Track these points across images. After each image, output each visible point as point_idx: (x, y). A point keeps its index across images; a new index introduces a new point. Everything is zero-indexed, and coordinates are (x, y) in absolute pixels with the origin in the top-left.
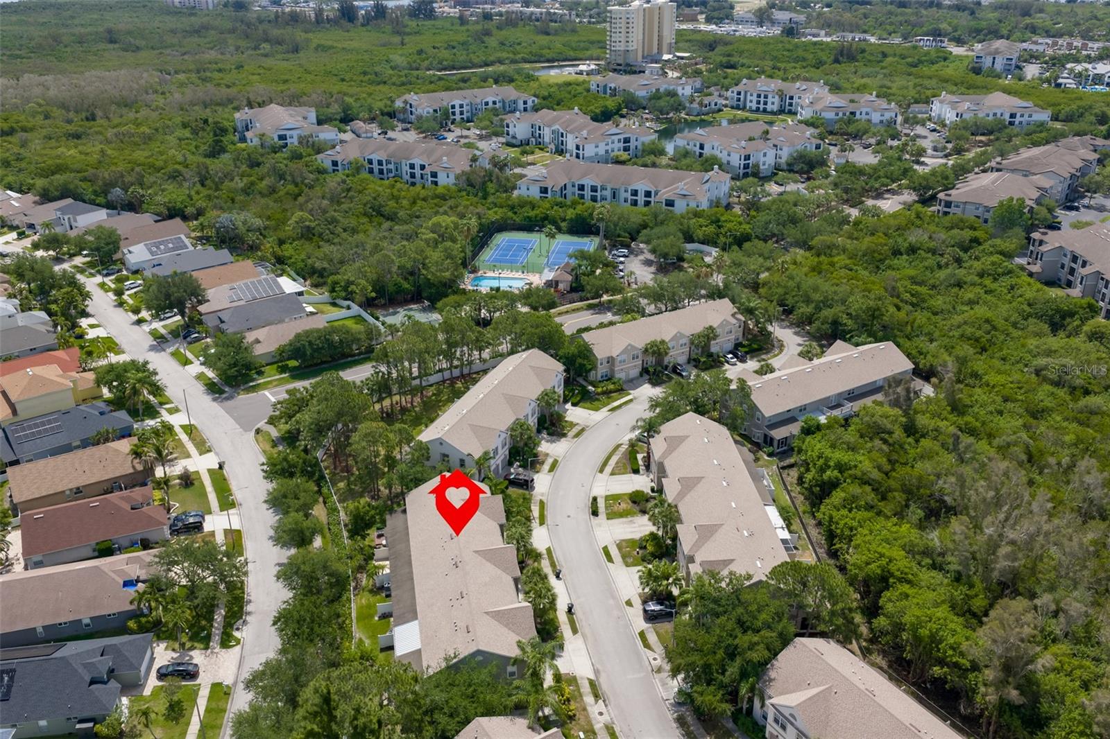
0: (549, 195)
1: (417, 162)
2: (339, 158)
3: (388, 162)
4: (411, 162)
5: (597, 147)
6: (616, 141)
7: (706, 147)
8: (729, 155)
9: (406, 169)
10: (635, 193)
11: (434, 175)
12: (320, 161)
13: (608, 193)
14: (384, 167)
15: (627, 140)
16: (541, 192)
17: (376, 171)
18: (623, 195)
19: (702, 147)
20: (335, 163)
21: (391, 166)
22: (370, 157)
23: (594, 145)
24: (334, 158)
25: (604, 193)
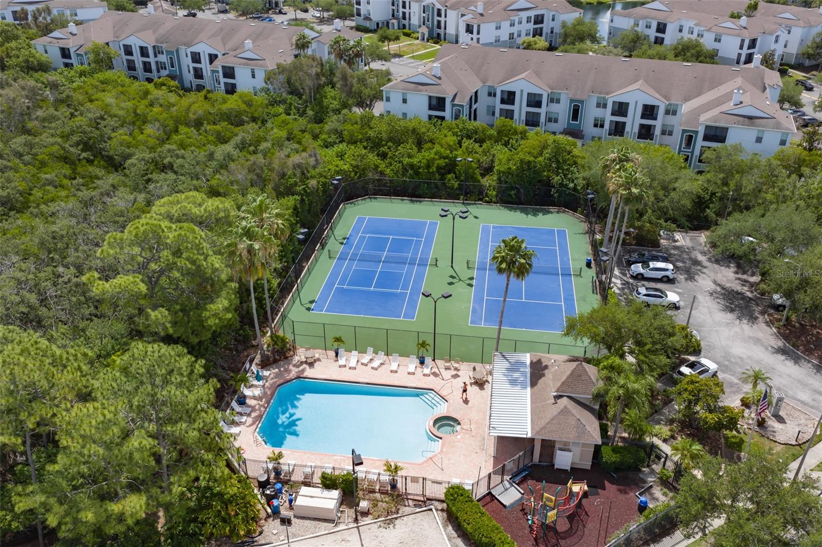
0: (447, 114)
1: (204, 49)
2: (71, 45)
3: (157, 51)
4: (195, 49)
5: (498, 28)
6: (524, 21)
7: (669, 29)
8: (718, 40)
9: (187, 62)
10: (621, 109)
11: (229, 72)
12: (41, 49)
13: (562, 110)
14: (152, 59)
15: (539, 20)
16: (431, 108)
17: (139, 66)
18: (591, 112)
19: (661, 28)
20: (65, 53)
21: (163, 58)
22: (127, 42)
23: (494, 25)
24: (63, 44)
25: (554, 107)
